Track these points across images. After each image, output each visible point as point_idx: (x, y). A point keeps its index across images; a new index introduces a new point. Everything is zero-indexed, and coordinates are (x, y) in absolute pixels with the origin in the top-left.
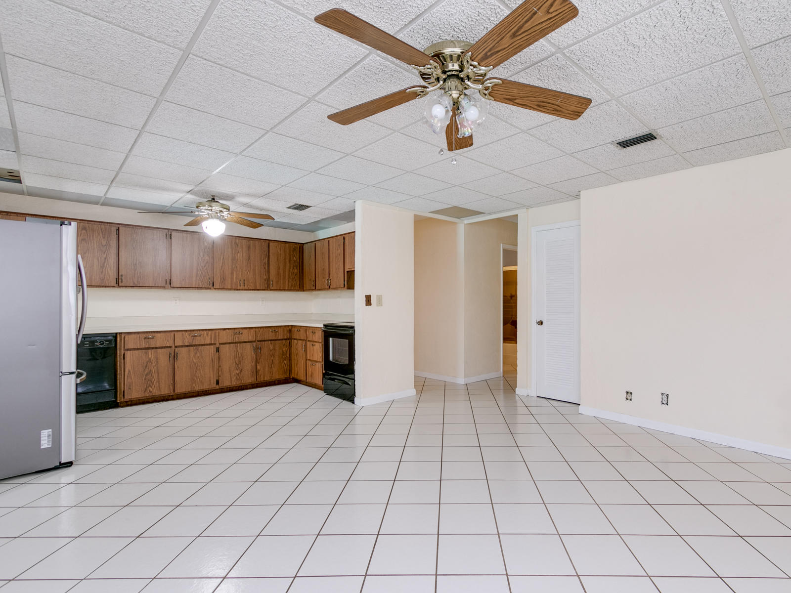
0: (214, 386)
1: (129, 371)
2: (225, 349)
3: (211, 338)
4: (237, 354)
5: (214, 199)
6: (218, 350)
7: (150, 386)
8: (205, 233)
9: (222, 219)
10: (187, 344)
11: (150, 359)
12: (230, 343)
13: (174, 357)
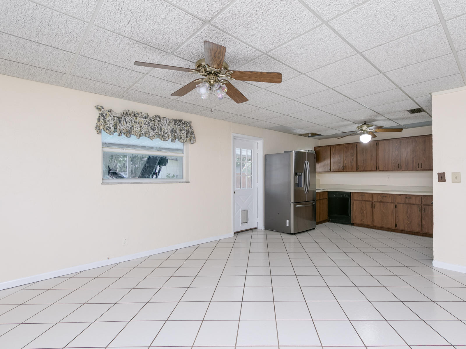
0: (393, 227)
1: (355, 210)
2: (400, 207)
3: (392, 199)
4: (408, 211)
5: (366, 123)
6: (396, 206)
7: (363, 219)
8: (361, 142)
9: (368, 133)
10: (379, 201)
11: (363, 206)
12: (404, 204)
13: (373, 207)
